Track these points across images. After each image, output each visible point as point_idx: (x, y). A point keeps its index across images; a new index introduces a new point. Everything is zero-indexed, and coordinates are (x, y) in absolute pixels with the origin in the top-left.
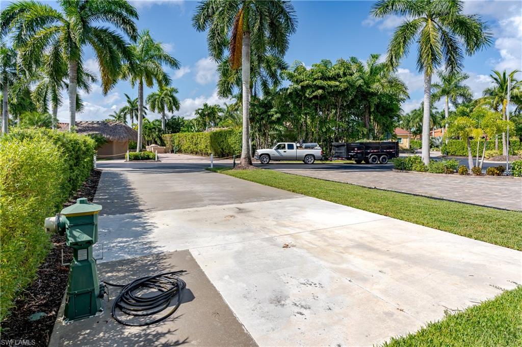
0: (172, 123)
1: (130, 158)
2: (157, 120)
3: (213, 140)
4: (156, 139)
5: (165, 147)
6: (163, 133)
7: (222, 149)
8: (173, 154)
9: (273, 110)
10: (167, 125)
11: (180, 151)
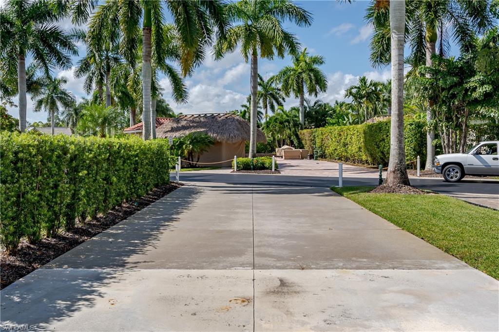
0: (316, 112)
1: (238, 167)
2: (293, 109)
3: (368, 138)
4: (292, 138)
5: (301, 150)
6: (302, 129)
7: (382, 153)
8: (312, 161)
9: (477, 78)
10: (307, 115)
11: (323, 156)
